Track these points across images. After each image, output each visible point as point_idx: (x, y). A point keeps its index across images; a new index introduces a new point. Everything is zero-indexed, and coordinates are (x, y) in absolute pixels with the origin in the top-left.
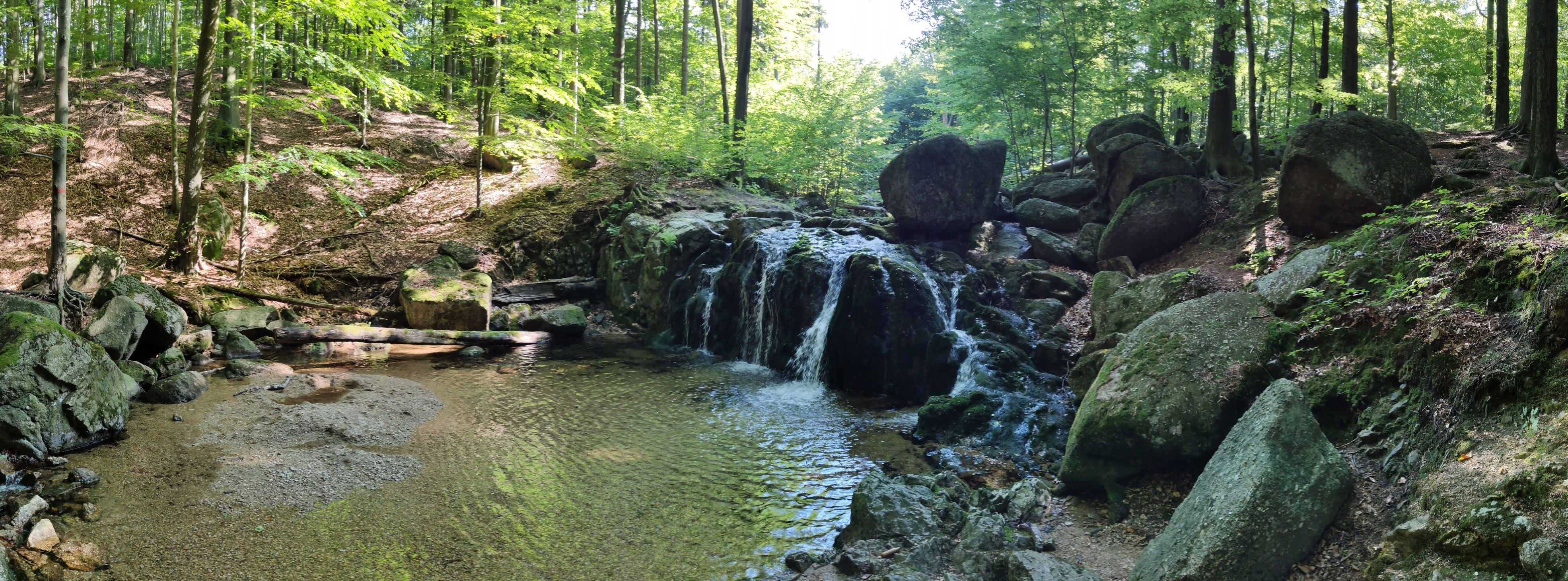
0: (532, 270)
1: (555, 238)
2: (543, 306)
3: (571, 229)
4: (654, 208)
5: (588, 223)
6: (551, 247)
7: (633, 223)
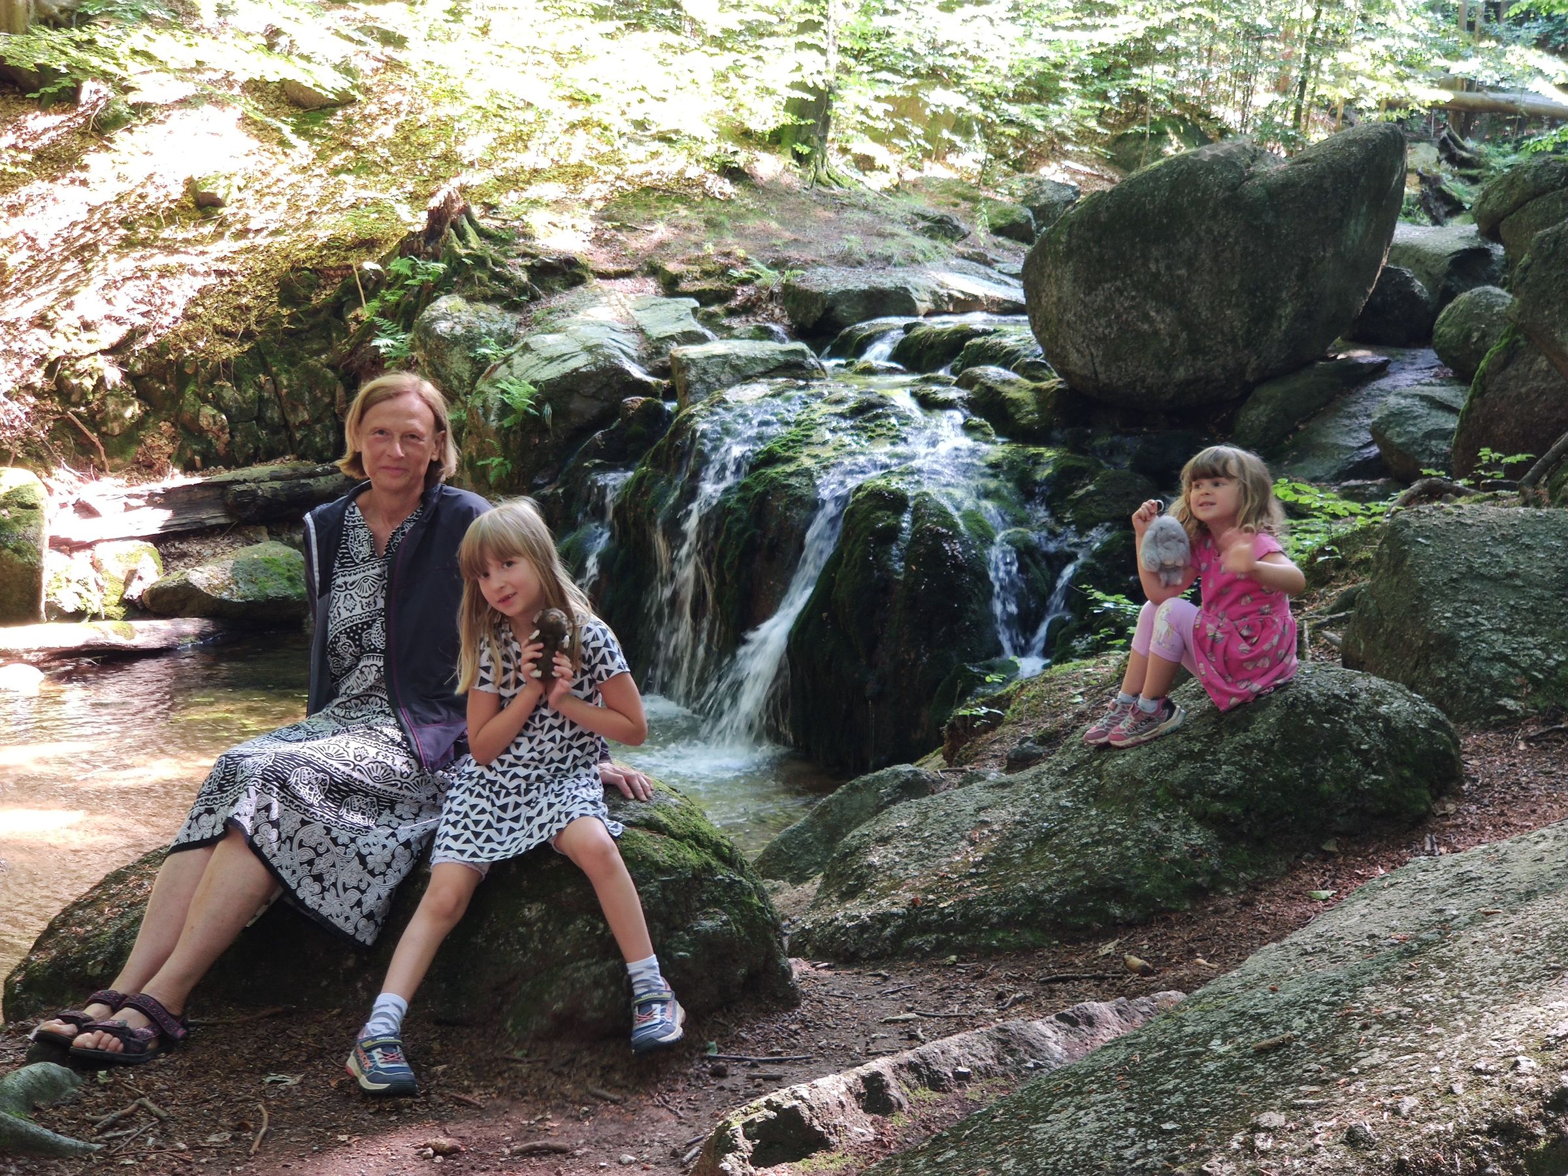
0: (160, 440)
1: (229, 350)
2: (194, 547)
3: (273, 323)
4: (507, 281)
5: (325, 305)
6: (215, 375)
7: (442, 327)
